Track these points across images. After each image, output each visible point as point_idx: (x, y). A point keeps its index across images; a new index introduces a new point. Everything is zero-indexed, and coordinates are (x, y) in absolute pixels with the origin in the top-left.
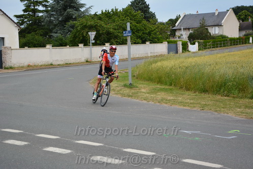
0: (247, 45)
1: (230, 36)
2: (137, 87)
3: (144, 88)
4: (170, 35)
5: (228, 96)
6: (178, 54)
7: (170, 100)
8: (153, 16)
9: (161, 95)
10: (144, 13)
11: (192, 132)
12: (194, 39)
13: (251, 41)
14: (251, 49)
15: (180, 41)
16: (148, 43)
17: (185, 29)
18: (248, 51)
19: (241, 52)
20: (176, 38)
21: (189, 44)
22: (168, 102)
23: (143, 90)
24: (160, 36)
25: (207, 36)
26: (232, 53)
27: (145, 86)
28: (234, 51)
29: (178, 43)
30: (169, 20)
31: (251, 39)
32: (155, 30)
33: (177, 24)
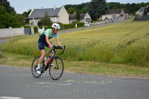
0: (74, 29)
1: (63, 23)
2: (5, 57)
3: (10, 57)
4: (25, 22)
5: (65, 60)
6: (32, 35)
7: (28, 64)
8: (13, 9)
9: (22, 62)
10: (6, 7)
11: (45, 83)
12: (41, 25)
13: (76, 26)
14: (77, 31)
15: (32, 26)
16: (10, 28)
17: (35, 19)
18: (75, 32)
19: (72, 33)
20: (29, 24)
21: (38, 28)
22: (27, 65)
23: (9, 59)
24: (19, 23)
25: (49, 23)
26: (66, 34)
27: (10, 56)
28: (66, 33)
29: (31, 27)
30: (24, 13)
31: (76, 25)
32: (15, 19)
33: (29, 15)
